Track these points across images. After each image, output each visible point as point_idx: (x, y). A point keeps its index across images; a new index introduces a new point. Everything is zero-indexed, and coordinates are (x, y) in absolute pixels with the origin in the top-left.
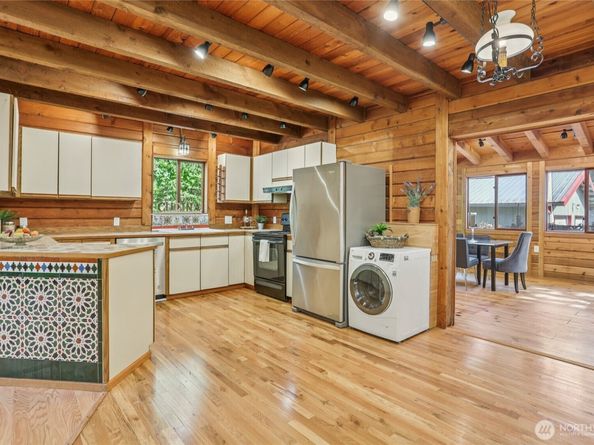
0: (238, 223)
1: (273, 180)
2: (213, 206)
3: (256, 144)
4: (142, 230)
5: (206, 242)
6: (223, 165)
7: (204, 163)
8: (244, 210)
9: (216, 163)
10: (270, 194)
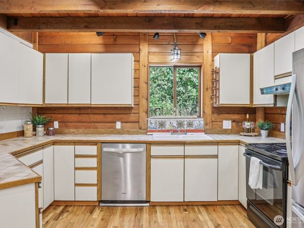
0: (238, 129)
1: (276, 78)
2: (208, 110)
3: (261, 37)
4: (138, 133)
5: (190, 150)
6: (218, 67)
7: (200, 67)
8: (246, 115)
9: (212, 65)
10: (272, 96)
